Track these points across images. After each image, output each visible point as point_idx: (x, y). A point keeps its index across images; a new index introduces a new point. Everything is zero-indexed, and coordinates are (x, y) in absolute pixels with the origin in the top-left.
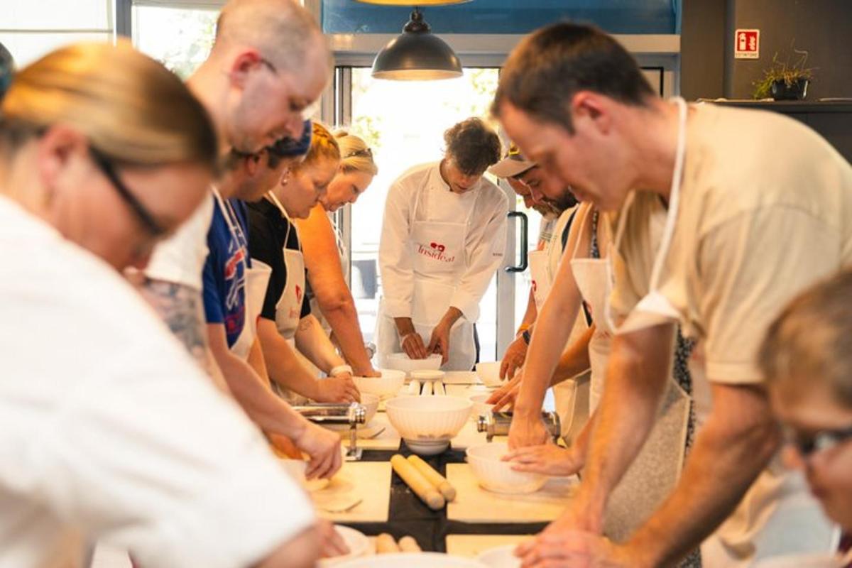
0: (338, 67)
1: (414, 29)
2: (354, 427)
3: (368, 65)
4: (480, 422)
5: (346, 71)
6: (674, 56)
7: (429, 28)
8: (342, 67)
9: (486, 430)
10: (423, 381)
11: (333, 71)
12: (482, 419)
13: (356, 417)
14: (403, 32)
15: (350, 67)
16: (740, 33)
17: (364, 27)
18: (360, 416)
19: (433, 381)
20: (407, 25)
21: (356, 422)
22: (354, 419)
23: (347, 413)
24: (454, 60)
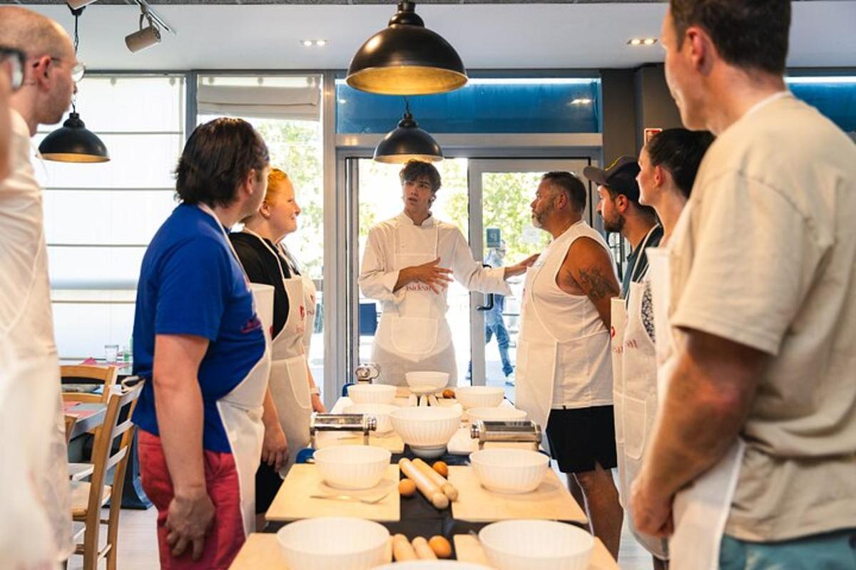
0: (349, 158)
1: (406, 124)
2: (367, 434)
3: (371, 156)
4: (473, 430)
5: (354, 161)
6: (598, 149)
7: (417, 124)
8: (351, 158)
9: (478, 437)
10: (419, 395)
11: (344, 162)
12: (475, 427)
13: (369, 425)
14: (398, 128)
15: (357, 158)
16: (647, 131)
17: (368, 129)
18: (372, 424)
19: (428, 395)
20: (400, 122)
21: (369, 429)
22: (367, 427)
23: (361, 422)
24: (436, 148)
